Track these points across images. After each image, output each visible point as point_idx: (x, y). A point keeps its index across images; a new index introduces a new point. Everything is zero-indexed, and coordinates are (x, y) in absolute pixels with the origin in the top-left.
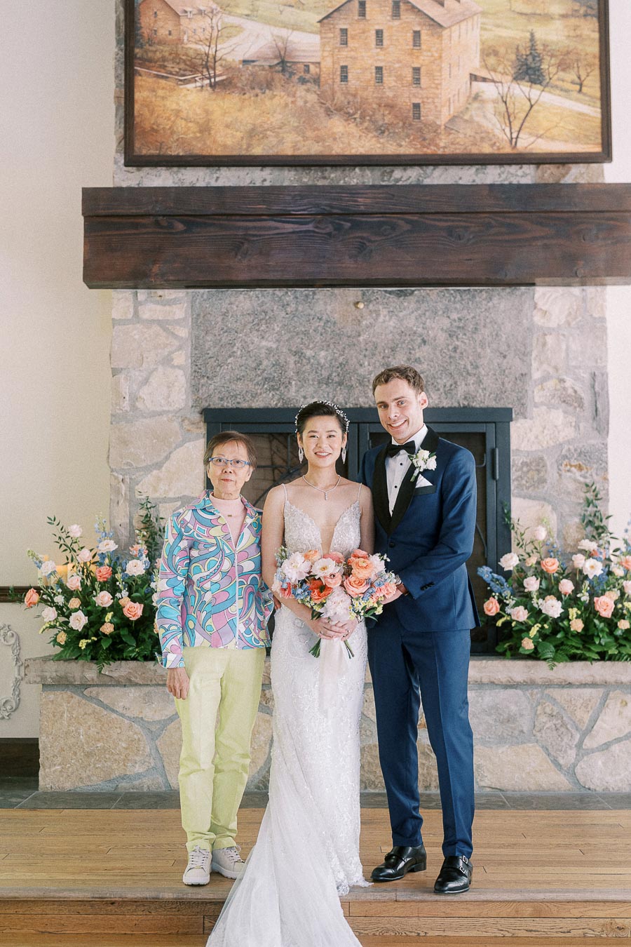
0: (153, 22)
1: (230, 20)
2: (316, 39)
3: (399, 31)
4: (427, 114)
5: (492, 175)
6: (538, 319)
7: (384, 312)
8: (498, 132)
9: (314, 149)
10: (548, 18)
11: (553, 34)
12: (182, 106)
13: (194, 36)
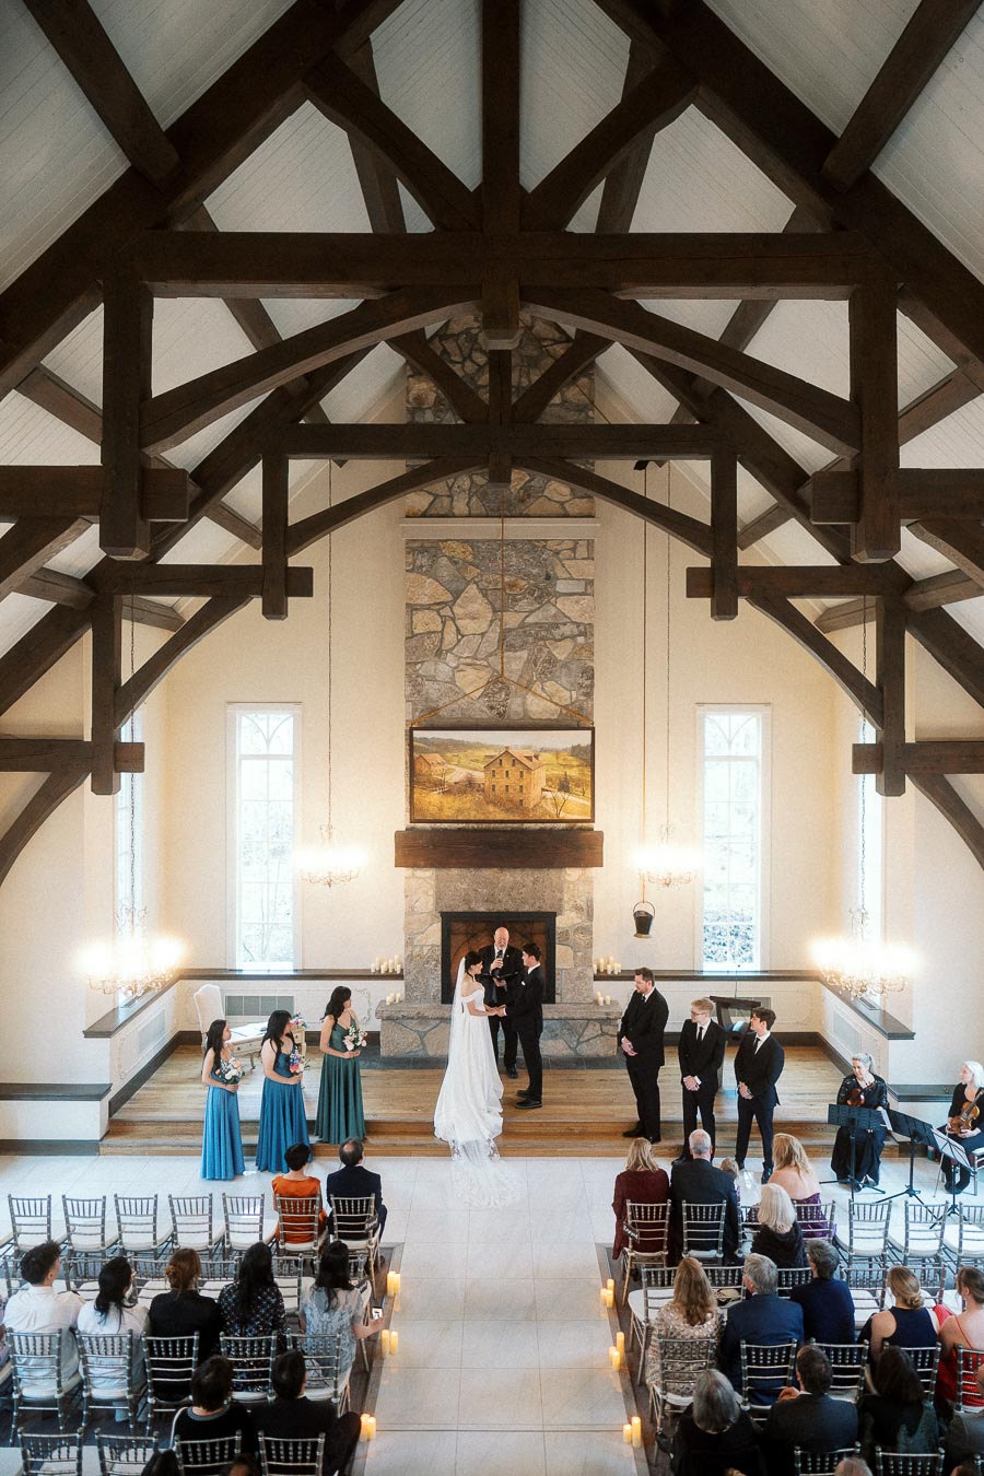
0: (421, 768)
1: (449, 766)
2: (483, 774)
3: (514, 772)
4: (525, 804)
5: (549, 825)
6: (568, 878)
7: (508, 875)
8: (551, 811)
9: (482, 818)
10: (572, 766)
11: (573, 773)
12: (432, 800)
13: (436, 772)
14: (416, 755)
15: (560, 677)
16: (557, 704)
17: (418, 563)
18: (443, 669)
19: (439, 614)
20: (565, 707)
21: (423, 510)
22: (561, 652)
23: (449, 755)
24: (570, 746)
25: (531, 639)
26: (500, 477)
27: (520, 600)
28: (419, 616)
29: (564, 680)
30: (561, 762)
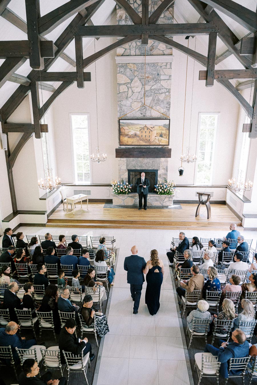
0: (122, 130)
1: (130, 130)
2: (139, 132)
3: (148, 131)
4: (150, 141)
5: (157, 147)
6: (161, 161)
7: (146, 160)
8: (158, 142)
9: (139, 144)
10: (164, 130)
11: (164, 132)
12: (125, 139)
13: (126, 132)
14: (121, 127)
15: (160, 105)
16: (159, 112)
17: (121, 71)
18: (128, 103)
19: (127, 86)
20: (162, 114)
21: (122, 54)
22: (162, 97)
23: (130, 127)
24: (163, 124)
25: (153, 94)
26: (145, 42)
27: (150, 81)
28: (121, 87)
29: (162, 105)
30: (160, 129)
